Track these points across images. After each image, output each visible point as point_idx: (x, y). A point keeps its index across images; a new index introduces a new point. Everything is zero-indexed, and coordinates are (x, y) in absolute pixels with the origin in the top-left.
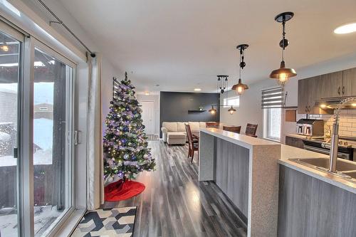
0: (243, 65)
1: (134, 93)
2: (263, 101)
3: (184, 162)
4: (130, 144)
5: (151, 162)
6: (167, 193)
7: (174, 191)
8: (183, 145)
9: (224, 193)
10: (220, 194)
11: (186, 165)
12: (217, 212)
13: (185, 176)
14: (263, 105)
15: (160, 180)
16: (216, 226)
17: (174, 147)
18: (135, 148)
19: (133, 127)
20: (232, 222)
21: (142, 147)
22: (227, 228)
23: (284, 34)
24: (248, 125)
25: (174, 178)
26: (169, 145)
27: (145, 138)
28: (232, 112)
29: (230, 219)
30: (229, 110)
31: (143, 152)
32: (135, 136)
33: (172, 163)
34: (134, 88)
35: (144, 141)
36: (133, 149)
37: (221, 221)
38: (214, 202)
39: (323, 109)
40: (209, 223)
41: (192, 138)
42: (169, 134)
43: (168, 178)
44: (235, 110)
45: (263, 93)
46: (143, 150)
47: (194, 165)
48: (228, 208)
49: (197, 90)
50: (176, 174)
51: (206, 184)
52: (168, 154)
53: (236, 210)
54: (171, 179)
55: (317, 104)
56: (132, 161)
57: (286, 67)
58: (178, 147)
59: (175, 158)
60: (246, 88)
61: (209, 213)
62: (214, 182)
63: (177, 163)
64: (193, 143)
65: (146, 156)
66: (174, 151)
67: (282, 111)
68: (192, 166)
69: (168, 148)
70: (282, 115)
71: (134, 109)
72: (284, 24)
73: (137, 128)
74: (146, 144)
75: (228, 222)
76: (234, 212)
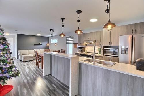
0: (63, 26)
1: (4, 33)
2: (66, 41)
3: (34, 68)
4: (2, 64)
5: (17, 72)
6: (28, 86)
7: (32, 84)
8: (32, 61)
9: (56, 78)
10: (55, 79)
11: (35, 70)
12: (55, 87)
13: (36, 75)
14: (66, 42)
15: (22, 81)
16: (56, 93)
17: (27, 62)
18: (5, 65)
19: (3, 54)
20: (62, 89)
21: (11, 65)
22: (60, 92)
23: (79, 18)
24: (62, 50)
25: (30, 77)
26: (24, 62)
27: (12, 59)
28: (56, 45)
29: (61, 88)
30: (55, 44)
31: (11, 67)
32: (5, 59)
33: (27, 70)
34: (3, 30)
35: (12, 61)
36: (4, 67)
37: (57, 90)
38: (53, 83)
39: (85, 44)
40: (53, 92)
41: (38, 57)
42: (23, 56)
43: (27, 78)
44: (57, 44)
45: (66, 38)
46: (11, 66)
47: (40, 69)
48: (59, 84)
49: (39, 35)
50: (31, 76)
51: (48, 76)
52: (24, 66)
53: (62, 83)
54: (29, 78)
55: (83, 42)
56: (4, 73)
57: (80, 29)
58: (29, 62)
59: (28, 68)
60: (64, 35)
61: (52, 88)
62: (51, 75)
63: (30, 70)
64: (39, 59)
65: (13, 69)
66: (27, 64)
67: (73, 45)
68: (39, 70)
69: (23, 63)
70: (73, 46)
71: (4, 42)
72: (79, 14)
73: (7, 54)
74: (13, 62)
75: (60, 89)
76: (61, 84)
